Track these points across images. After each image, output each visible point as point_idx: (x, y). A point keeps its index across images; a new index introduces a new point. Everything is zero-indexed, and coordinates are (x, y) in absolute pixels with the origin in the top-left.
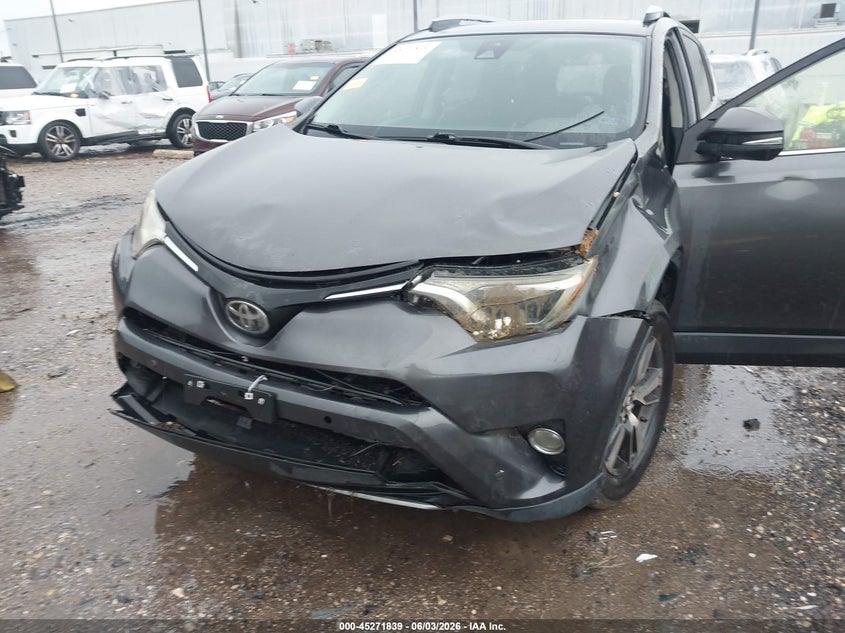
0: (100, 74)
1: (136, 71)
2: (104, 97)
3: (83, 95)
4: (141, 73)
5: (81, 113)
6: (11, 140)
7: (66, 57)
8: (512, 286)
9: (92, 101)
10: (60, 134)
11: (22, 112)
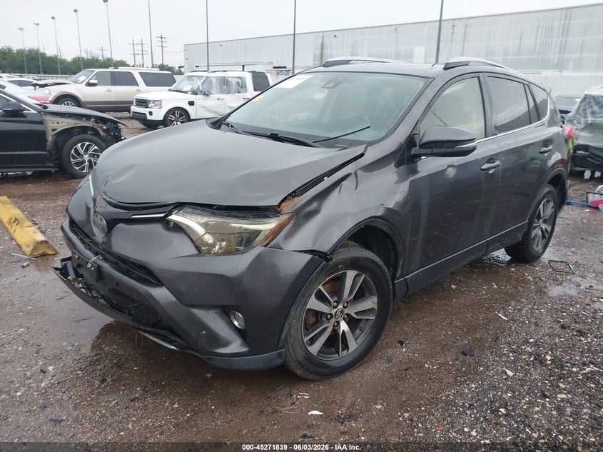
0: (207, 81)
1: (229, 79)
2: (206, 94)
3: (194, 93)
4: (234, 81)
5: (191, 103)
6: (149, 117)
7: (212, 69)
8: (229, 223)
9: (199, 96)
10: (178, 116)
11: (158, 101)
